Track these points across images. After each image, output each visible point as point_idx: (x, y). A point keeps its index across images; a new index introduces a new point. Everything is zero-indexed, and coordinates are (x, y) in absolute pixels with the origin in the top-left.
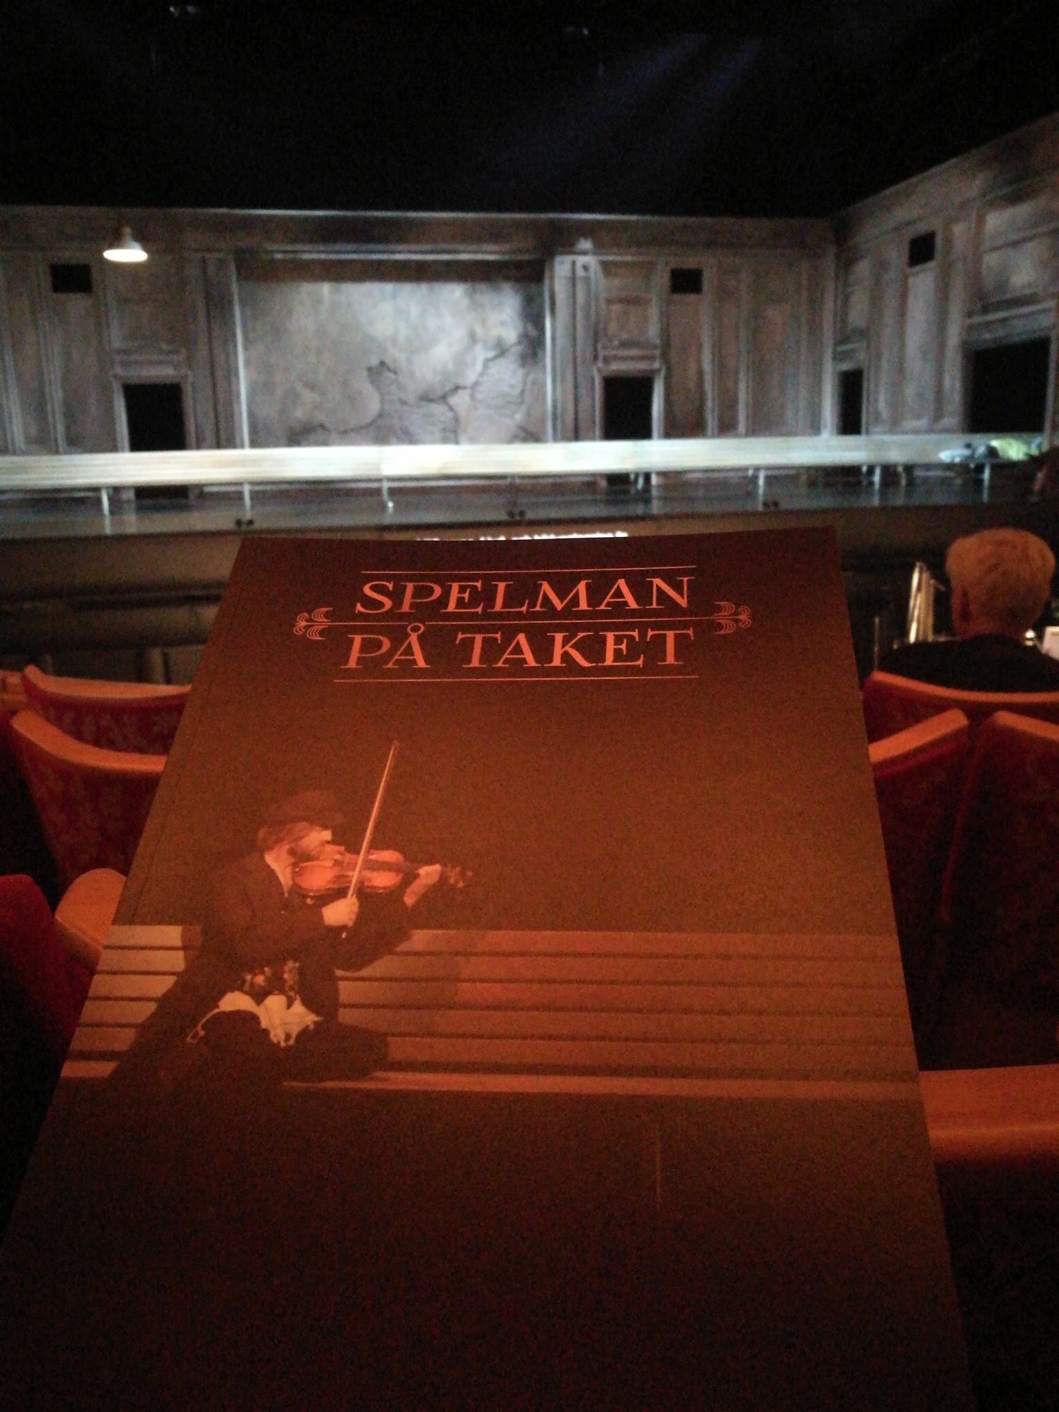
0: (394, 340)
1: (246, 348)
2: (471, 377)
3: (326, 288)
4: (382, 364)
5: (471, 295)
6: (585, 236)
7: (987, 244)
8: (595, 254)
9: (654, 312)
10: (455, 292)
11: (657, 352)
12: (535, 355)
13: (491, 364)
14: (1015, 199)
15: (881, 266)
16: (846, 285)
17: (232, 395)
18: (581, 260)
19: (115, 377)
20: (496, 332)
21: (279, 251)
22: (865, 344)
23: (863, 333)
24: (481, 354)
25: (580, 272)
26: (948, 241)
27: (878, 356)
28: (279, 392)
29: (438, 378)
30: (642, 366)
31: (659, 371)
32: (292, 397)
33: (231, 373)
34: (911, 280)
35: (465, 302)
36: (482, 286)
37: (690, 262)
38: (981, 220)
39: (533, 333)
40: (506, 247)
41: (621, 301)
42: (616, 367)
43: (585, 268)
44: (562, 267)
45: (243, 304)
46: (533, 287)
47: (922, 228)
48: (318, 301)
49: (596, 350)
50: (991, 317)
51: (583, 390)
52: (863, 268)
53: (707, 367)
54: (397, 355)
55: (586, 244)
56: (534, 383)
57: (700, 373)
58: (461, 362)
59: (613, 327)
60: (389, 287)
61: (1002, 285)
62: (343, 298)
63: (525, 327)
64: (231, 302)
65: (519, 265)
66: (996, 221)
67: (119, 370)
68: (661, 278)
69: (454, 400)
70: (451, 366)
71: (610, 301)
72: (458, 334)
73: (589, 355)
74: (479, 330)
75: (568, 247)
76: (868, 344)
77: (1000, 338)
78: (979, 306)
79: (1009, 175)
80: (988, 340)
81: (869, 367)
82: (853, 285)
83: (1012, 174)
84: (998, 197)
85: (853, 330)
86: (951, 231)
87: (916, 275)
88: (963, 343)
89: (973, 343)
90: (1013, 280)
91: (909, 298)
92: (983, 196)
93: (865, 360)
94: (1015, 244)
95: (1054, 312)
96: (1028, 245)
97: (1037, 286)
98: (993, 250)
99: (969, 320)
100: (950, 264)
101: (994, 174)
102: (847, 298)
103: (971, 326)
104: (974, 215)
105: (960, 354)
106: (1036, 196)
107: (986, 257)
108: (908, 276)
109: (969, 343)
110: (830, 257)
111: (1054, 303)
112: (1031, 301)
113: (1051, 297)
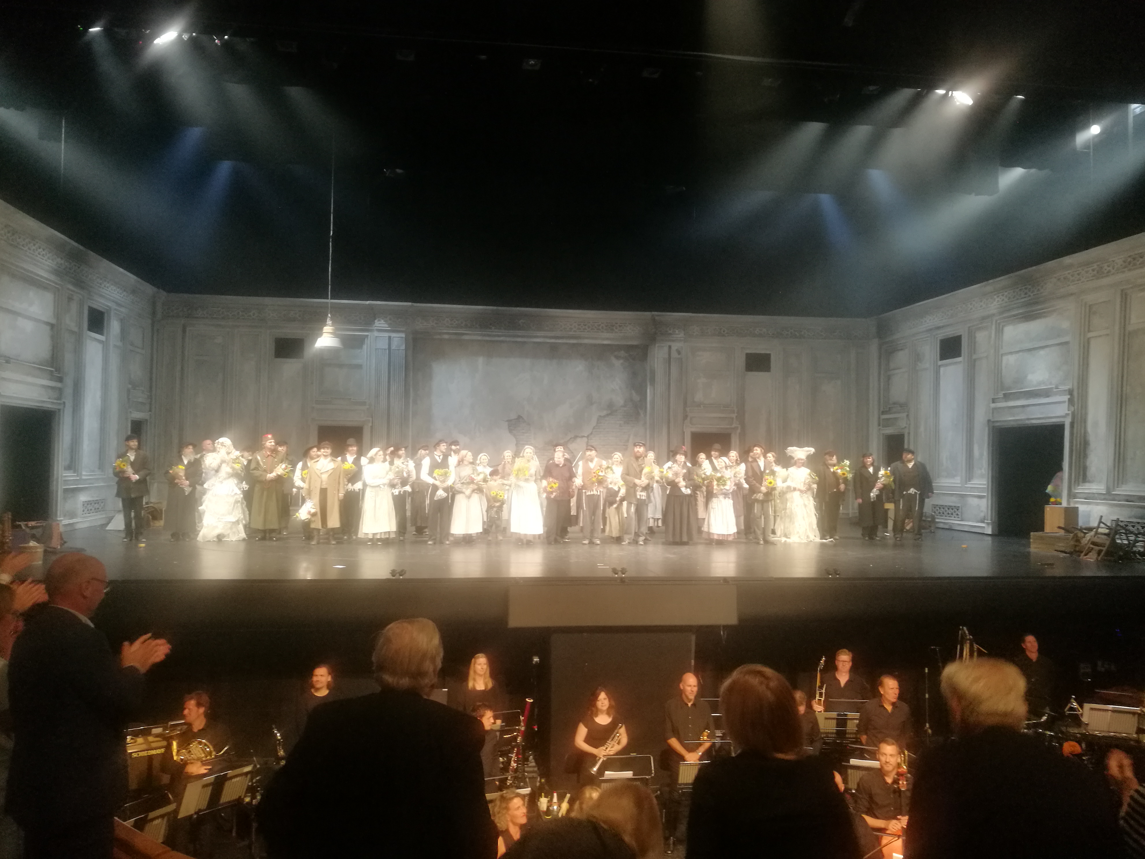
0: (529, 401)
2: (586, 430)
3: (481, 361)
4: (519, 417)
5: (590, 369)
6: (680, 329)
7: (1005, 349)
8: (687, 341)
9: (732, 386)
10: (578, 367)
11: (734, 415)
12: (637, 413)
13: (603, 421)
14: (1028, 317)
15: (918, 358)
16: (888, 369)
17: (402, 436)
18: (675, 346)
19: (313, 420)
20: (606, 398)
21: (447, 333)
22: (905, 415)
23: (903, 406)
24: (595, 412)
25: (674, 354)
26: (973, 344)
27: (917, 427)
30: (723, 425)
31: (736, 428)
33: (403, 421)
34: (942, 369)
35: (586, 373)
36: (597, 363)
37: (760, 348)
38: (1000, 331)
39: (636, 398)
42: (702, 426)
43: (679, 353)
44: (660, 350)
45: (416, 370)
46: (639, 365)
47: (949, 332)
48: (475, 370)
49: (685, 412)
50: (1011, 404)
51: (674, 442)
52: (902, 357)
53: (774, 427)
54: (529, 411)
55: (680, 334)
56: (635, 434)
58: (580, 419)
59: (700, 396)
60: (528, 362)
61: (1019, 380)
62: (494, 369)
63: (631, 394)
64: (407, 370)
65: (628, 348)
66: (1013, 332)
67: (317, 416)
68: (738, 360)
70: (572, 422)
71: (697, 376)
72: (579, 398)
73: (680, 415)
74: (595, 395)
75: (666, 337)
76: (908, 416)
77: (1021, 420)
78: (1001, 395)
79: (1023, 300)
80: (1010, 420)
81: (909, 433)
82: (894, 369)
83: (1026, 299)
84: (1014, 316)
85: (894, 403)
86: (975, 338)
87: (946, 365)
88: (989, 421)
89: (997, 421)
90: (1030, 377)
91: (941, 383)
92: (1001, 313)
93: (905, 427)
94: (1030, 350)
95: (1067, 404)
96: (1042, 352)
97: (1051, 384)
98: (1011, 353)
99: (993, 405)
100: (975, 360)
101: (1009, 298)
102: (889, 378)
103: (994, 409)
104: (994, 327)
105: (987, 429)
106: (1045, 317)
107: (1005, 358)
108: (940, 366)
109: (994, 422)
110: (874, 347)
111: (1066, 398)
112: (1046, 393)
113: (1062, 393)
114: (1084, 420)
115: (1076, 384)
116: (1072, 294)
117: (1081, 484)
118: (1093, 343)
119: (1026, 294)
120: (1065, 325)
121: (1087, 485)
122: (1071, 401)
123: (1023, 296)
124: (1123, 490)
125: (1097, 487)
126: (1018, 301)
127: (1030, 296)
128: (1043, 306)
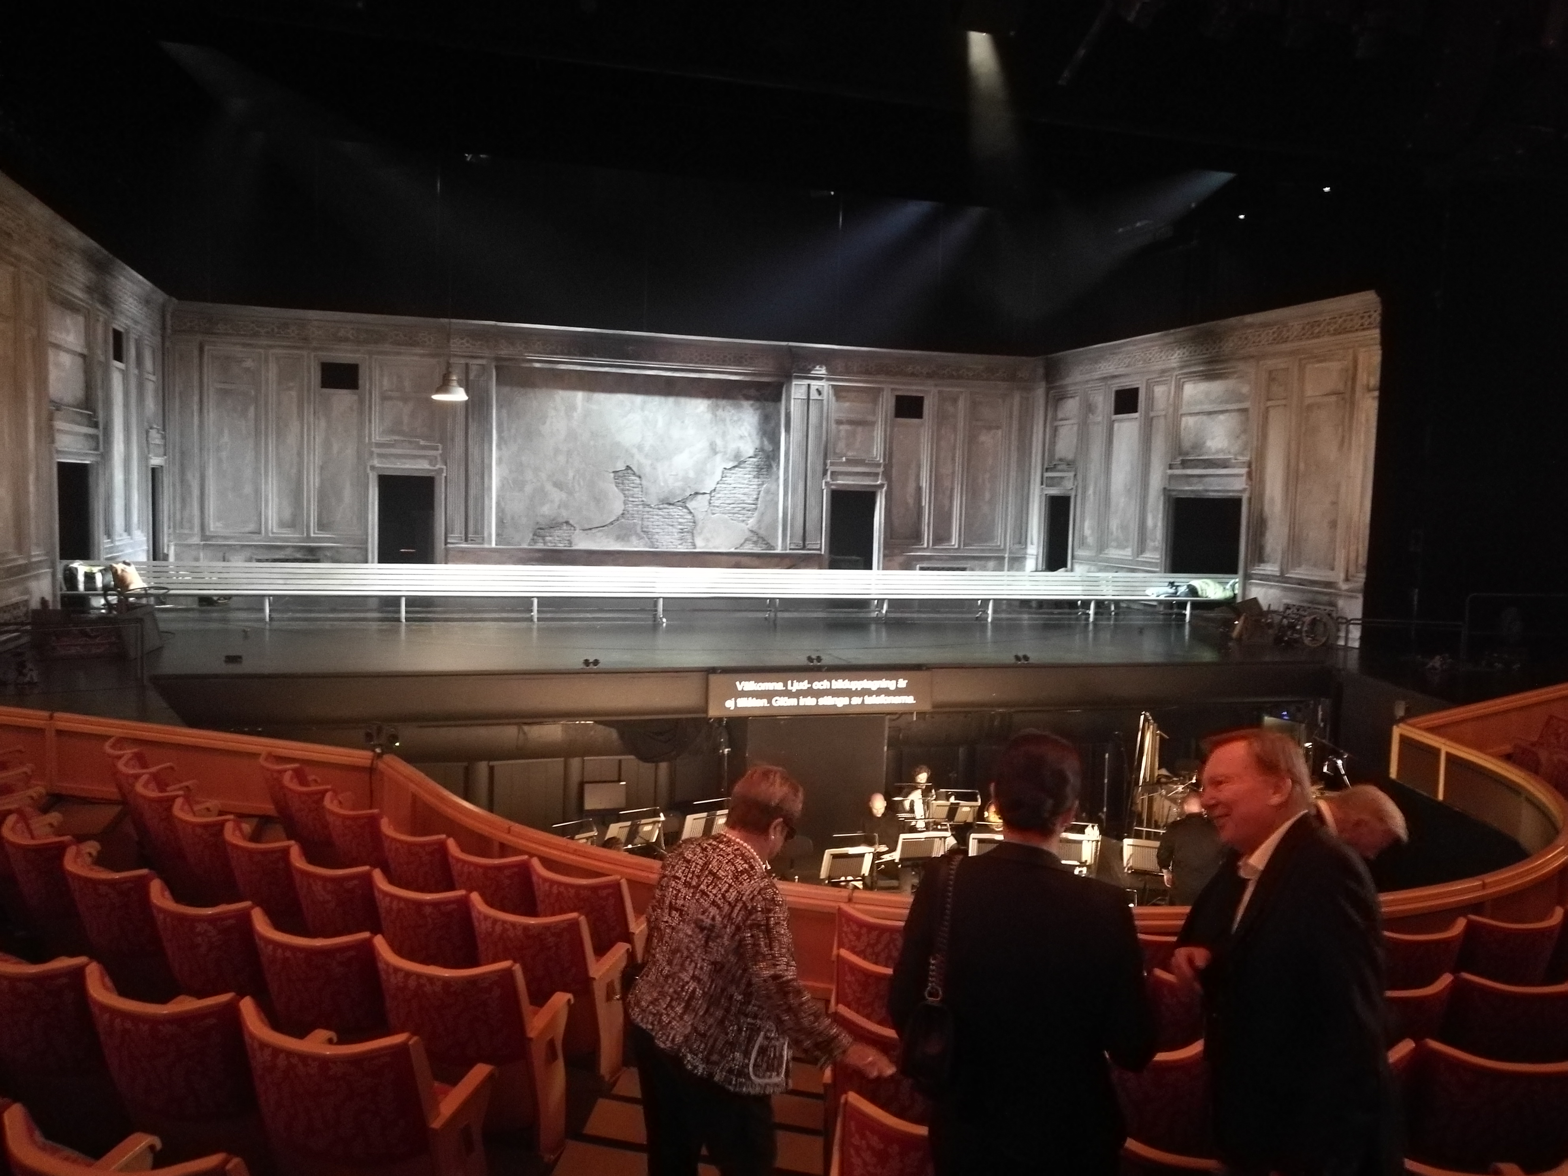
0: (640, 448)
1: (499, 447)
2: (709, 485)
3: (580, 396)
4: (628, 468)
5: (714, 410)
6: (821, 364)
7: (1184, 410)
8: (829, 380)
9: (878, 434)
10: (699, 407)
11: (881, 470)
12: (769, 467)
13: (728, 474)
14: (1209, 376)
15: (1089, 408)
16: (1055, 419)
17: (484, 490)
18: (815, 384)
19: (373, 468)
20: (733, 446)
21: (538, 361)
22: (1072, 474)
23: (1070, 464)
24: (720, 464)
25: (814, 395)
26: (1151, 399)
27: (1085, 489)
28: (528, 489)
29: (679, 484)
30: (867, 482)
31: (881, 486)
32: (540, 494)
33: (484, 470)
34: (1116, 425)
35: (708, 416)
36: (723, 402)
37: (912, 389)
38: (1180, 388)
39: (768, 447)
40: (749, 370)
41: (851, 422)
42: (842, 482)
43: (819, 392)
44: (798, 390)
45: (500, 407)
46: (770, 406)
47: (1127, 383)
48: (571, 408)
49: (825, 464)
50: (1189, 472)
51: (812, 501)
52: (1071, 406)
53: (925, 484)
54: (640, 461)
55: (821, 371)
56: (768, 492)
57: (919, 489)
58: (701, 470)
59: (841, 446)
60: (638, 399)
61: (1198, 446)
62: (595, 407)
63: (762, 442)
64: (489, 406)
65: (759, 386)
66: (1193, 390)
67: (376, 462)
68: (887, 403)
69: (691, 505)
70: (692, 474)
71: (839, 422)
72: (701, 445)
73: (820, 469)
74: (719, 442)
75: (805, 373)
76: (1075, 475)
77: (1198, 491)
78: (1178, 461)
79: (1204, 356)
80: (1187, 491)
81: (1076, 496)
82: (1062, 420)
83: (1207, 356)
84: (1195, 372)
85: (1061, 460)
86: (1153, 391)
87: (1121, 421)
88: (1165, 489)
89: (1174, 490)
90: (1209, 443)
91: (1115, 441)
92: (1182, 368)
93: (1072, 489)
94: (1210, 413)
95: (1244, 478)
96: (1222, 417)
97: (1229, 453)
98: (1191, 414)
99: (1169, 472)
100: (1152, 419)
101: (1190, 353)
102: (1055, 430)
103: (1171, 477)
104: (1173, 383)
105: (1162, 498)
106: (1227, 378)
107: (1184, 419)
108: (1114, 421)
109: (1170, 490)
110: (1040, 392)
111: (1244, 471)
112: (1224, 464)
113: (1242, 465)
114: (1261, 496)
115: (1254, 456)
116: (1253, 357)
117: (1257, 564)
118: (1272, 413)
119: (1207, 350)
120: (1245, 389)
121: (1262, 566)
122: (1249, 475)
123: (1204, 352)
124: (1296, 574)
125: (1271, 568)
126: (1199, 357)
127: (1211, 353)
128: (1225, 365)
